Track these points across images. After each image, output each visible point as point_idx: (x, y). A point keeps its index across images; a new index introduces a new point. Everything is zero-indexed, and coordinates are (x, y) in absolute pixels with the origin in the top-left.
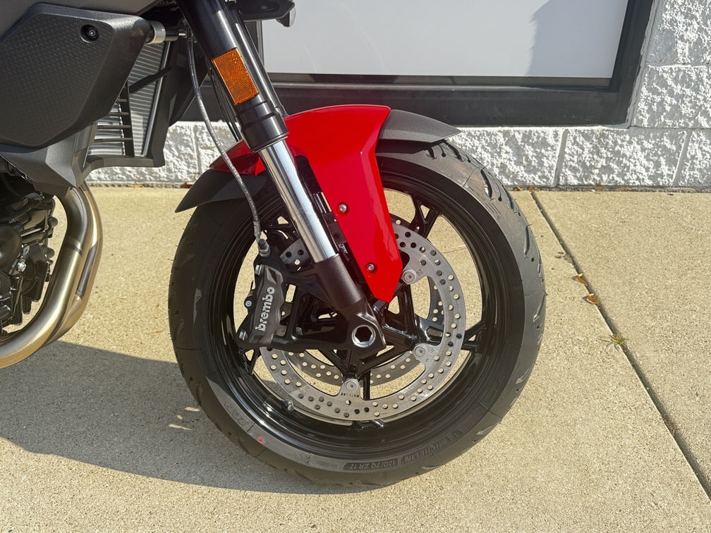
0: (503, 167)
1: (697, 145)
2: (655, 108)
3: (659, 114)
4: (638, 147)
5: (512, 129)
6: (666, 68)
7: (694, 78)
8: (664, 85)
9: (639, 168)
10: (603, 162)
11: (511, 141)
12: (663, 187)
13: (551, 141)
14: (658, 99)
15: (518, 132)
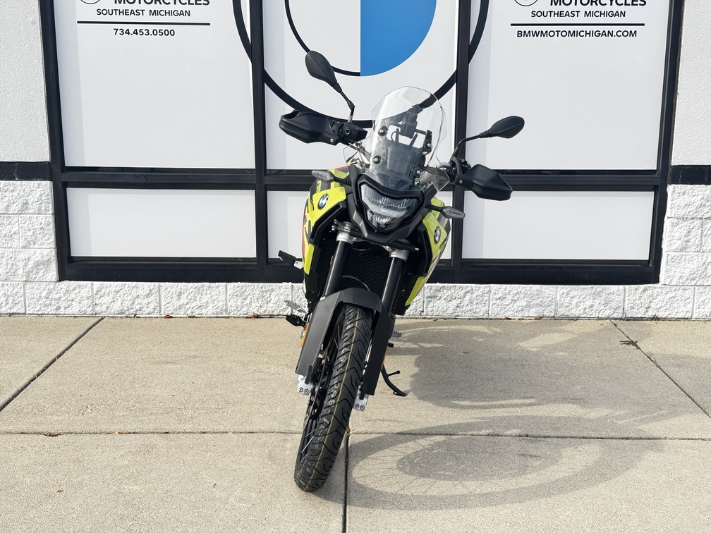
0: (593, 306)
1: (701, 295)
4: (668, 296)
6: (677, 254)
7: (692, 259)
8: (678, 264)
9: (670, 307)
10: (649, 304)
11: (597, 293)
14: (675, 269)
15: (599, 288)
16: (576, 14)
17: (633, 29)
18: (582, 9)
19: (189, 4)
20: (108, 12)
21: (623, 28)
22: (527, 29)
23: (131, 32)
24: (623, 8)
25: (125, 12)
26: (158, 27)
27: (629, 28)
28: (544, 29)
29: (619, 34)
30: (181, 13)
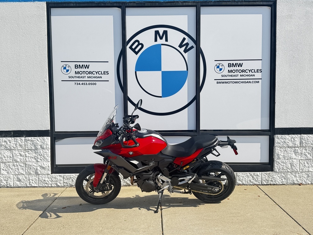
0: (250, 180)
1: (289, 175)
2: (279, 168)
3: (280, 169)
4: (277, 176)
5: (251, 173)
6: (279, 160)
7: (285, 162)
8: (280, 164)
9: (278, 180)
10: (271, 179)
11: (251, 175)
12: (284, 184)
13: (259, 175)
14: (279, 166)
15: (252, 173)
16: (237, 76)
17: (258, 80)
18: (239, 74)
19: (102, 74)
20: (72, 77)
21: (254, 80)
22: (220, 81)
23: (81, 84)
24: (254, 73)
25: (79, 77)
26: (90, 82)
27: (256, 80)
28: (226, 81)
29: (253, 82)
30: (99, 77)
